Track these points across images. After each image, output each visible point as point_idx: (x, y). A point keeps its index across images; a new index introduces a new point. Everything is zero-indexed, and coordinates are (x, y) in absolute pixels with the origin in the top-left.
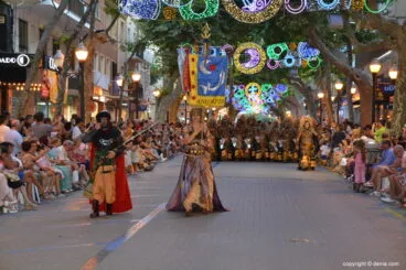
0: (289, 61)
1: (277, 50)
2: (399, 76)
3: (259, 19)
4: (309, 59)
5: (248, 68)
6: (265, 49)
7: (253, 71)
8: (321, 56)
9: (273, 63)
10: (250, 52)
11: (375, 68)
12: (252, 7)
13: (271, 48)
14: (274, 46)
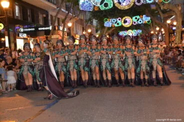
0: (140, 22)
1: (136, 18)
2: (177, 24)
3: (127, 8)
4: (147, 21)
5: (127, 25)
6: (132, 18)
7: (128, 26)
8: (151, 19)
9: (135, 23)
10: (127, 20)
11: (169, 22)
12: (124, 4)
13: (134, 18)
14: (135, 17)
